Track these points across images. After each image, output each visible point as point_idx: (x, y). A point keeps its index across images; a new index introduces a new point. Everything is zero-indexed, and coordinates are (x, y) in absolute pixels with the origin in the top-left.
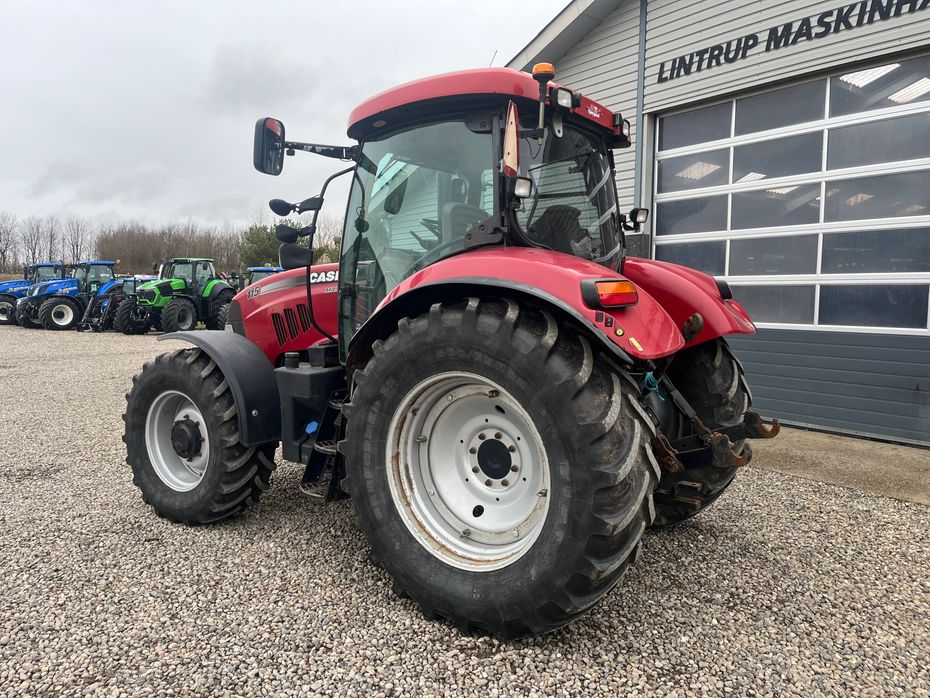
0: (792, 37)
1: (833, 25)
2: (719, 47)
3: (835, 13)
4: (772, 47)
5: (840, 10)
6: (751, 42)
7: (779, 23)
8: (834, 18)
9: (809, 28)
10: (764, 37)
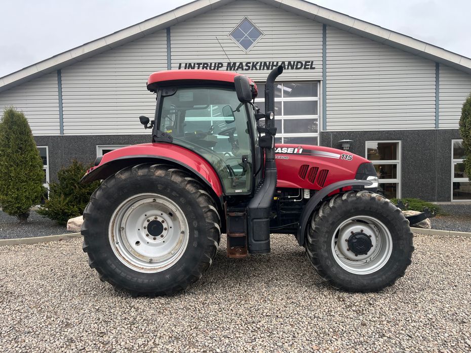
0: (236, 68)
1: (251, 67)
2: (207, 64)
3: (252, 63)
4: (229, 69)
5: (253, 63)
6: (220, 65)
7: (232, 61)
8: (251, 65)
9: (242, 66)
10: (225, 65)
